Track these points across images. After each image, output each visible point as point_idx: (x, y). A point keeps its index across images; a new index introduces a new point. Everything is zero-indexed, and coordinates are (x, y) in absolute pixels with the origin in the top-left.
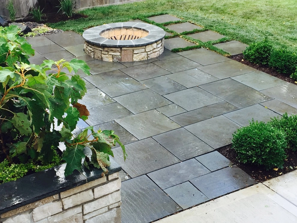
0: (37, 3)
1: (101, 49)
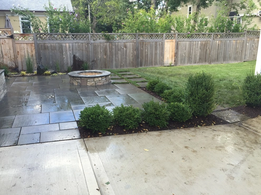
0: (72, 65)
1: (72, 78)
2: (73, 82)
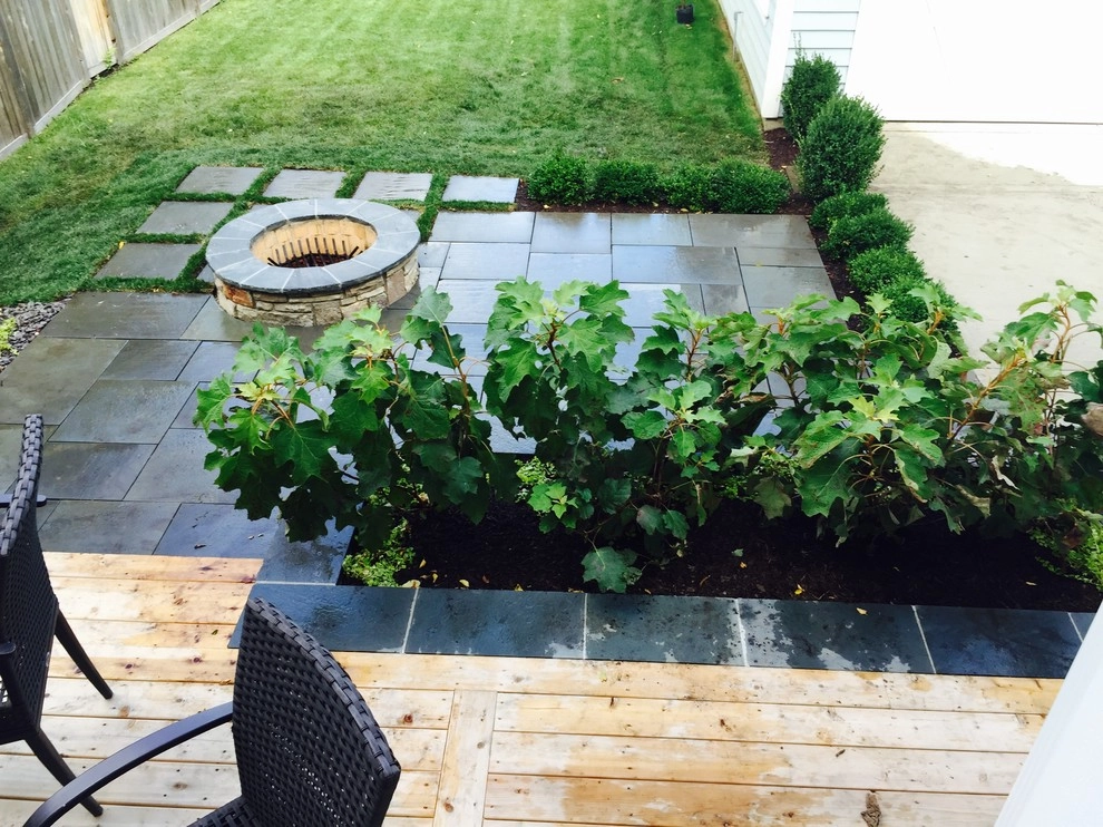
1: (337, 297)
2: (344, 310)
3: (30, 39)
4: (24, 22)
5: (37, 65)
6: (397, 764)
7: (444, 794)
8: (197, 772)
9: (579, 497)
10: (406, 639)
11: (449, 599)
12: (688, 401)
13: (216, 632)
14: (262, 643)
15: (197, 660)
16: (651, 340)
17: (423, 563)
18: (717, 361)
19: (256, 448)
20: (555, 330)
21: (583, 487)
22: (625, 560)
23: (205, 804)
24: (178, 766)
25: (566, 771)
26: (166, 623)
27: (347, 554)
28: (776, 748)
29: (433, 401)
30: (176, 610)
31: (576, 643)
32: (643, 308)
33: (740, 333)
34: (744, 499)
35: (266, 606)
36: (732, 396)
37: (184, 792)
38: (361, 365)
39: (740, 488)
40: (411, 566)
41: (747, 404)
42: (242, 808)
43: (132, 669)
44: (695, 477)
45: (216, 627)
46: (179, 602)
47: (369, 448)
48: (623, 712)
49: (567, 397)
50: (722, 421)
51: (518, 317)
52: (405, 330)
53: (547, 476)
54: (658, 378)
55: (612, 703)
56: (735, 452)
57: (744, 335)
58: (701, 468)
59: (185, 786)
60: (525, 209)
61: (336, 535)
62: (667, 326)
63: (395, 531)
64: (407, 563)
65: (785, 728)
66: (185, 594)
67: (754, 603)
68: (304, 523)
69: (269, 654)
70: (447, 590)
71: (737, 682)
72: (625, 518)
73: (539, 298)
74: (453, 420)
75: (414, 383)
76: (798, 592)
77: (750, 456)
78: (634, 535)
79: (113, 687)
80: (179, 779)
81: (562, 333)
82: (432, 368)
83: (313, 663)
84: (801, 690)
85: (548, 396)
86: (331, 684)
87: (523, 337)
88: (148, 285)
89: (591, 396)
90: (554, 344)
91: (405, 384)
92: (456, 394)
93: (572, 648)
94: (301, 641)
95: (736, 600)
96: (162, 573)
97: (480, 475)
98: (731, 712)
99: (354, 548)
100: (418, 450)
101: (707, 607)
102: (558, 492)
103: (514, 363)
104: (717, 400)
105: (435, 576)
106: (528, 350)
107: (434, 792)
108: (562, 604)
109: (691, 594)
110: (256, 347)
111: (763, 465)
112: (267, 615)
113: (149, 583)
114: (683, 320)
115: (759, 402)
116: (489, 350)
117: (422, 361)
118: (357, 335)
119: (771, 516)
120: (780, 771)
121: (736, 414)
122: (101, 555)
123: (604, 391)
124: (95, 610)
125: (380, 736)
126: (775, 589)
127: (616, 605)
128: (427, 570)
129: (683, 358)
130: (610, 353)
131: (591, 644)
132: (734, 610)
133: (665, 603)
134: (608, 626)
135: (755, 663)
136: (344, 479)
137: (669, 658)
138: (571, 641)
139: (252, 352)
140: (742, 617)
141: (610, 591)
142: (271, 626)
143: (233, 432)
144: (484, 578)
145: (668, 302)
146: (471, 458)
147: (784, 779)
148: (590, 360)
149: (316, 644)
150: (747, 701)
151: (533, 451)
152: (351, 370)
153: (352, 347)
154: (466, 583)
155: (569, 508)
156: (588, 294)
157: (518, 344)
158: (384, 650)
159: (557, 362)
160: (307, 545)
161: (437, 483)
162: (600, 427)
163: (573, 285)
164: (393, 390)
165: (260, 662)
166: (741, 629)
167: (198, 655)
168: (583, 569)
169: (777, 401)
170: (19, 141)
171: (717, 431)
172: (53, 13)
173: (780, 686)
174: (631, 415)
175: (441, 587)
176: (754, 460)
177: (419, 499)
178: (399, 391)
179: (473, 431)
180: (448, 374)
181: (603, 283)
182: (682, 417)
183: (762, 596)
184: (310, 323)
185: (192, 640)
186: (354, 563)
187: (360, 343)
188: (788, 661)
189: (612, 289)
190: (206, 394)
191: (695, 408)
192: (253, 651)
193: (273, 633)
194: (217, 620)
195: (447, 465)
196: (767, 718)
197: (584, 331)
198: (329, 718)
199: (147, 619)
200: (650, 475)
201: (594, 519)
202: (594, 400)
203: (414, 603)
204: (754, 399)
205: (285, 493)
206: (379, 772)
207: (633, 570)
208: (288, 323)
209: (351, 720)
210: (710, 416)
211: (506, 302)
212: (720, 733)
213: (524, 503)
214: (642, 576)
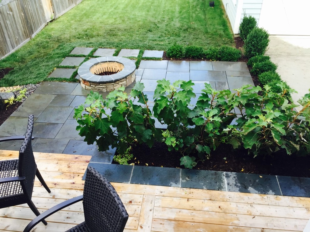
1: (113, 84)
2: (115, 87)
3: (31, 12)
4: (29, 7)
5: (33, 19)
6: (128, 214)
7: (140, 224)
8: (73, 214)
9: (179, 141)
10: (130, 180)
11: (142, 169)
12: (211, 115)
13: (79, 176)
14: (91, 179)
15: (73, 183)
16: (201, 97)
17: (135, 158)
18: (219, 103)
19: (90, 125)
20: (173, 94)
21: (181, 138)
22: (192, 159)
23: (75, 223)
24: (68, 212)
25: (174, 219)
26: (65, 173)
27: (115, 155)
28: (235, 215)
29: (139, 113)
30: (68, 169)
31: (178, 182)
32: (199, 88)
33: (226, 96)
34: (227, 143)
35: (92, 169)
36: (224, 114)
37: (69, 219)
38: (119, 103)
39: (226, 140)
40: (132, 159)
41: (228, 116)
42: (85, 225)
43: (56, 185)
44: (213, 136)
45: (79, 174)
46: (69, 167)
47: (121, 126)
48: (191, 203)
49: (176, 113)
50: (221, 121)
51: (163, 90)
52: (132, 93)
53: (171, 135)
54: (202, 108)
55: (188, 200)
56: (224, 130)
57: (227, 96)
58: (214, 134)
59: (70, 218)
60: (165, 60)
61: (112, 150)
62: (205, 93)
63: (128, 149)
64: (131, 158)
65: (237, 209)
66: (71, 165)
67: (229, 173)
68: (103, 146)
69: (93, 182)
70: (142, 166)
71: (224, 196)
72: (192, 148)
73: (169, 85)
74: (144, 119)
75: (134, 108)
76: (242, 171)
77: (229, 131)
78: (195, 153)
79: (51, 190)
80: (68, 216)
81: (175, 95)
82: (139, 104)
83: (105, 185)
84: (242, 199)
85: (171, 112)
86: (110, 191)
87: (164, 96)
88: (62, 80)
89: (183, 112)
90: (173, 98)
91: (131, 108)
92: (145, 111)
93: (177, 184)
94: (102, 179)
95: (224, 172)
96: (65, 159)
97: (152, 134)
98: (222, 204)
99: (116, 154)
100: (135, 127)
101: (216, 174)
102: (173, 140)
103: (162, 103)
104: (219, 115)
105: (139, 162)
106: (166, 99)
107: (138, 223)
108: (174, 171)
109: (211, 170)
110: (91, 97)
111: (232, 134)
112: (93, 171)
113: (61, 162)
114: (210, 92)
115: (231, 116)
116: (155, 99)
117: (136, 102)
118: (118, 94)
119: (235, 148)
120: (236, 222)
121: (225, 119)
122: (48, 153)
123: (187, 111)
124: (46, 168)
125: (123, 206)
126: (236, 169)
127: (190, 172)
128: (136, 160)
129: (210, 103)
130: (189, 101)
131: (182, 183)
132: (224, 175)
133: (203, 172)
134: (187, 178)
135: (229, 190)
136: (114, 134)
137: (204, 188)
138: (176, 182)
139: (90, 98)
140: (226, 177)
141: (188, 168)
142: (94, 174)
143: (84, 121)
144: (152, 163)
145: (206, 86)
146: (149, 129)
147: (237, 224)
148: (183, 103)
149: (106, 180)
150: (227, 201)
151: (167, 128)
152: (117, 104)
153: (117, 98)
154: (147, 164)
155: (177, 144)
156: (183, 84)
157: (163, 98)
158: (124, 182)
159: (174, 103)
160: (104, 152)
161: (140, 136)
162: (186, 122)
163: (179, 81)
164: (128, 110)
165: (91, 184)
166: (225, 181)
167: (74, 182)
168: (180, 162)
169: (237, 115)
170: (28, 40)
171: (219, 124)
172: (37, 5)
173: (237, 197)
174: (195, 118)
175: (140, 165)
176: (230, 132)
177: (134, 140)
178: (129, 110)
179: (150, 122)
180: (143, 106)
181: (187, 81)
182: (209, 119)
183: (232, 171)
184: (105, 91)
185: (72, 178)
186: (116, 158)
187: (119, 97)
188: (239, 190)
189: (190, 83)
190: (77, 110)
191: (213, 117)
192: (89, 181)
193: (94, 176)
194: (79, 172)
195: (142, 131)
196: (233, 206)
197: (181, 94)
198: (109, 201)
199: (60, 171)
200: (200, 135)
201: (183, 148)
202: (184, 114)
203: (133, 169)
204: (230, 115)
205: (98, 138)
206: (122, 216)
207: (194, 162)
208: (99, 91)
209: (115, 201)
210: (217, 119)
211: (160, 86)
212: (219, 210)
213: (164, 142)
214: (197, 165)
